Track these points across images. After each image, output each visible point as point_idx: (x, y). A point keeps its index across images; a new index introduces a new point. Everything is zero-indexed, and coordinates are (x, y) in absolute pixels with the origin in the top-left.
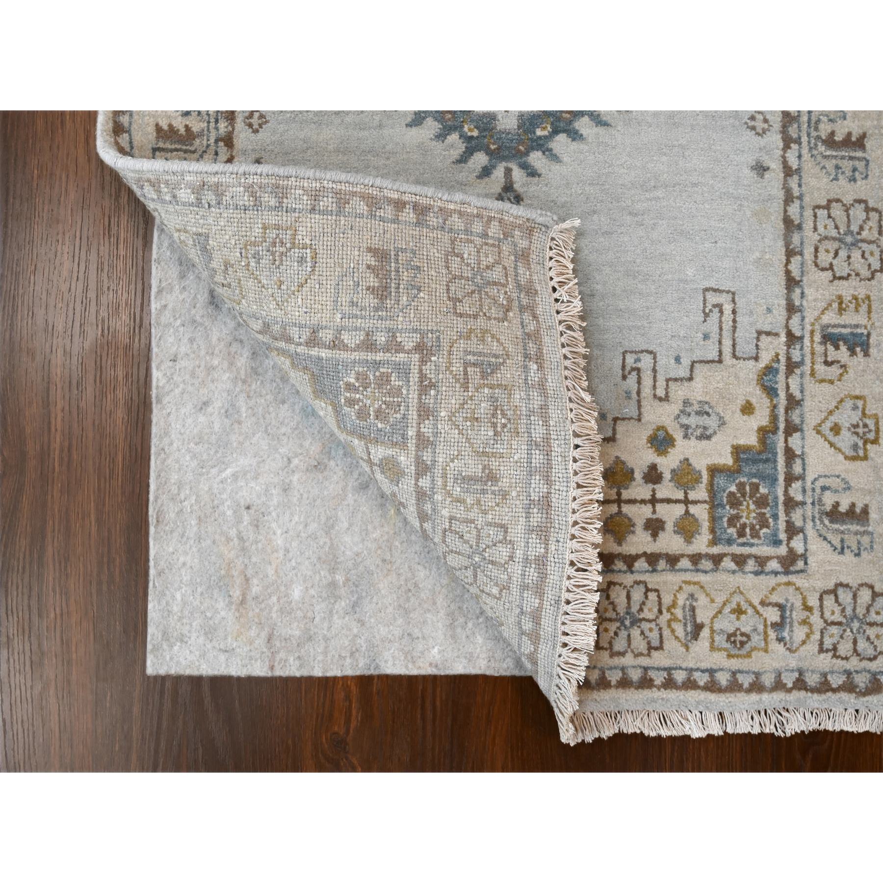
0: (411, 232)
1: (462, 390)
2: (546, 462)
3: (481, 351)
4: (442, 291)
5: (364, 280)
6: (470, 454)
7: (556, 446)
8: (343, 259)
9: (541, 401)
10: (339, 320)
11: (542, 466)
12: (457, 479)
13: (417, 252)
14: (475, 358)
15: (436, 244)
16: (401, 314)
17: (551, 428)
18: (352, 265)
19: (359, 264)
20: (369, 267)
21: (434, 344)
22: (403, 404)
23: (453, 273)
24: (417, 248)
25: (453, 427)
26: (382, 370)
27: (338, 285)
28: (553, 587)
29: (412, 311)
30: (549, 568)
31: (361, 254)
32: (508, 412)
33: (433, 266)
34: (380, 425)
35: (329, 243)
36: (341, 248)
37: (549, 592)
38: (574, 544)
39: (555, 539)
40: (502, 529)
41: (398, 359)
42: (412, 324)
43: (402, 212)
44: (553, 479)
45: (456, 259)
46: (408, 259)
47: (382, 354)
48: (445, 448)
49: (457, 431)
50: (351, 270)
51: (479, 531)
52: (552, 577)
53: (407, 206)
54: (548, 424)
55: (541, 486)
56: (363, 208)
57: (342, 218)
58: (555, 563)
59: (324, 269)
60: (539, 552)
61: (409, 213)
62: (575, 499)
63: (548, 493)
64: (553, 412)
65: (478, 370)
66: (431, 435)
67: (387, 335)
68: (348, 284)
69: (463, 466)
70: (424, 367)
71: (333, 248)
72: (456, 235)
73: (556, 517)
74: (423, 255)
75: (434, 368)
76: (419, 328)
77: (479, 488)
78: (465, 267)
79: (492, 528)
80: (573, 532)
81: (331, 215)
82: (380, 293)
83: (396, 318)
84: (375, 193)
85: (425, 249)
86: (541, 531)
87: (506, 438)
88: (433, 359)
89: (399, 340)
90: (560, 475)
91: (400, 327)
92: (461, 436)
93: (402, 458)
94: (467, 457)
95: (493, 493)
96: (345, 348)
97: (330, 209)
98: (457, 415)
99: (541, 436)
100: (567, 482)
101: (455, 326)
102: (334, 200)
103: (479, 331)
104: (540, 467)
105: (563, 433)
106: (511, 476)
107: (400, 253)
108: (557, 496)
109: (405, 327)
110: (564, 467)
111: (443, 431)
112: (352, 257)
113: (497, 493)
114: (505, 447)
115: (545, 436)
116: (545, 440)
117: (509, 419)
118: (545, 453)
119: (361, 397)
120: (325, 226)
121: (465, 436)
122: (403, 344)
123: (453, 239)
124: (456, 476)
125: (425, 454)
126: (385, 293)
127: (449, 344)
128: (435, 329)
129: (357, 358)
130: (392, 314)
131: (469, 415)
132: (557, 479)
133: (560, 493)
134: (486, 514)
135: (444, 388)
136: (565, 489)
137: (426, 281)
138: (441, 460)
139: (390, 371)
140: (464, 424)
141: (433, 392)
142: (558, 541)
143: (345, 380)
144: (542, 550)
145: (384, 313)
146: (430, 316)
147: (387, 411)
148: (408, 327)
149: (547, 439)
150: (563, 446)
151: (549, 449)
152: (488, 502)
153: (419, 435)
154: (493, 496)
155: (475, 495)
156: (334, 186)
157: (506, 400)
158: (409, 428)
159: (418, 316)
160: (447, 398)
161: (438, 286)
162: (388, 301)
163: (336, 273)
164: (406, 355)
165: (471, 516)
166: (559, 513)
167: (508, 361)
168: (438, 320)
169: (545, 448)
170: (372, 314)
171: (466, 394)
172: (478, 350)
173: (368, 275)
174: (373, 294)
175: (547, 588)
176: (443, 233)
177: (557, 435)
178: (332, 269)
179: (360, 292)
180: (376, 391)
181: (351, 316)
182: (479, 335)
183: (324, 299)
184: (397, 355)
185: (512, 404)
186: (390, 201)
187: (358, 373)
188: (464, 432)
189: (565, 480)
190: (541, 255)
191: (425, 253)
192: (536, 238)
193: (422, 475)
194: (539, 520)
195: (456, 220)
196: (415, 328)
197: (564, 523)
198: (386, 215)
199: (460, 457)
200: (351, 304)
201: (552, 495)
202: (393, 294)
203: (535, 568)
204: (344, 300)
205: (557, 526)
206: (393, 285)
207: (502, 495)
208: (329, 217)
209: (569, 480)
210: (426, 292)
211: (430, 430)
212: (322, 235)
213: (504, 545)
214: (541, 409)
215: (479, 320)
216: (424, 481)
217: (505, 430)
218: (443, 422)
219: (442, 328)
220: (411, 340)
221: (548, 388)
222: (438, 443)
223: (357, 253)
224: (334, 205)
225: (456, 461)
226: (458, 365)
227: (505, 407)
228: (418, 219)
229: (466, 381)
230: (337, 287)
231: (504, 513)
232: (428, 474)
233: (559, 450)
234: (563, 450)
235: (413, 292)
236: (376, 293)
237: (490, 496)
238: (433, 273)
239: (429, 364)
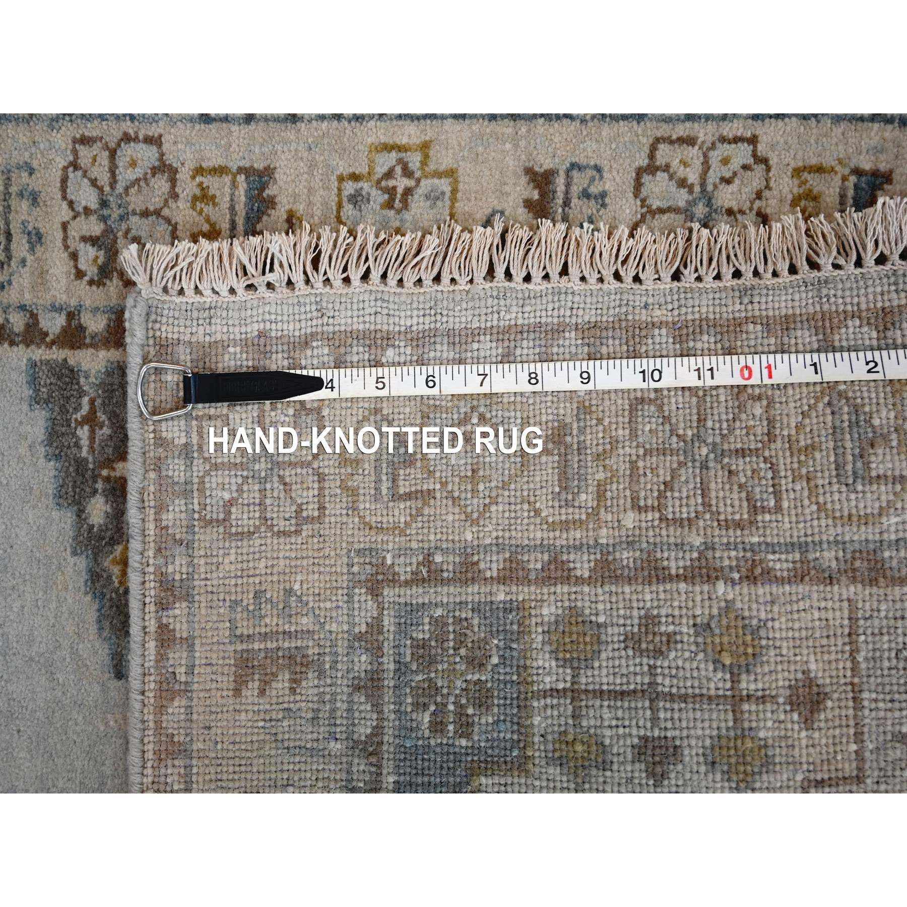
0: (203, 611)
1: (432, 502)
2: (532, 336)
3: (373, 465)
4: (288, 547)
5: (281, 700)
6: (526, 479)
7: (508, 317)
8: (252, 742)
9: (442, 344)
10: (339, 746)
11: (537, 343)
12: (566, 500)
13: (233, 598)
14: (384, 478)
15: (215, 560)
16: (327, 627)
17: (483, 326)
18: (261, 724)
19: (259, 711)
20: (262, 692)
21: (367, 560)
22: (457, 614)
23: (257, 523)
24: (228, 599)
25: (488, 515)
26: (408, 659)
27: (288, 748)
28: (720, 305)
29: (322, 605)
30: (690, 317)
31: (243, 707)
32: (463, 410)
33: (251, 565)
34: (495, 660)
35: (231, 769)
36: (237, 747)
37: (730, 309)
38: (647, 276)
39: (644, 311)
40: (640, 407)
41: (392, 629)
42: (340, 604)
43: (174, 630)
44: (556, 320)
45: (233, 517)
46: (245, 615)
47: (385, 660)
48: (519, 528)
49: (493, 508)
50: (268, 725)
51: (648, 453)
52: (704, 310)
53: (165, 621)
54: (476, 332)
55: (567, 343)
56: (177, 707)
57: (195, 747)
58: (679, 307)
59: (268, 776)
60: (667, 336)
61: (175, 617)
62: (583, 279)
63: (576, 329)
64: (457, 320)
65: (402, 472)
66: (501, 557)
67: (358, 652)
68: (286, 729)
69: (544, 490)
70: (402, 578)
71: (237, 762)
72: (196, 516)
73: (611, 312)
74: (236, 585)
75: (402, 558)
76: (346, 591)
77: (576, 459)
78: (245, 495)
79: (640, 427)
80: (630, 279)
81: (191, 766)
82: (298, 669)
83: (334, 635)
84: (152, 686)
85: (227, 582)
86: (634, 337)
87: (500, 413)
88: (389, 562)
89: (364, 628)
90: (550, 307)
91: (346, 628)
92: (500, 500)
93: (545, 611)
94: (532, 486)
95: (582, 431)
96: (378, 730)
97: (182, 771)
98: (469, 509)
99: (494, 344)
100: (560, 293)
101: (339, 519)
102: (169, 762)
103: (343, 470)
104: (540, 346)
105: (490, 300)
106: (555, 399)
107: (238, 632)
108: (581, 312)
109: (346, 618)
110: (539, 300)
111: (494, 534)
112: (250, 724)
113: (582, 424)
114: (513, 414)
115: (495, 337)
116: (501, 337)
117: (472, 408)
118: (519, 336)
119: (452, 699)
120: (207, 778)
121: (500, 492)
122: (370, 620)
123: (202, 524)
124: (563, 503)
125: (532, 566)
126: (298, 660)
127: (367, 531)
128: (345, 560)
129: (392, 707)
130: (328, 644)
131: (469, 487)
132: (556, 313)
133: (576, 306)
134: (617, 441)
135: (432, 537)
136: (570, 297)
137: (275, 578)
138: (539, 535)
139: (409, 642)
140: (481, 495)
141: (438, 559)
142: (646, 306)
143: (427, 733)
144: (664, 331)
145: (327, 659)
146: (328, 569)
147: (470, 645)
148: (345, 612)
149: (498, 333)
150: (508, 301)
151: (513, 330)
152: (597, 439)
153: (502, 580)
154: (588, 431)
155: (589, 464)
156: (149, 764)
157: (444, 416)
158: (493, 599)
159: (328, 592)
160: (445, 530)
161: (281, 555)
162: (310, 652)
163: (273, 752)
164: (385, 612)
165: (624, 468)
166: (605, 308)
167: (385, 412)
168: (333, 553)
169: (512, 337)
170: (329, 681)
171: (438, 495)
172: (372, 473)
173: (274, 693)
174: (300, 681)
175: (725, 315)
176: (196, 545)
177: (492, 313)
178: (267, 762)
179: (298, 705)
180: (440, 668)
181: (332, 721)
182: (349, 470)
183: (308, 775)
184: (385, 629)
185: (450, 404)
186: (161, 657)
187: (416, 705)
188: (494, 494)
189: (556, 299)
190: (195, 314)
191: (233, 582)
192: (170, 329)
193: (569, 570)
194: (617, 342)
195: (171, 516)
196: (346, 598)
197: (618, 296)
198: (183, 662)
199: (532, 499)
200: (315, 722)
201: (580, 321)
202: (299, 644)
203: (694, 340)
204: (309, 736)
205: (624, 309)
206: (286, 645)
207: (585, 413)
208: (195, 770)
209: (556, 290)
210: (292, 579)
211: (494, 558)
212: (219, 783)
213: (666, 401)
214: (454, 344)
215: (327, 471)
216: (578, 565)
217: (488, 416)
218: (481, 535)
219: (344, 545)
220: (363, 606)
221: (421, 327)
222: (513, 542)
223: (243, 716)
224: (176, 762)
225: (538, 505)
226: (397, 512)
227: (455, 417)
228: (181, 599)
229: (419, 495)
230: (292, 751)
231: (613, 408)
232: (565, 557)
233: (514, 309)
234: (514, 303)
235: (294, 605)
236: (298, 676)
237: (589, 437)
238: (262, 564)
239: (397, 569)
